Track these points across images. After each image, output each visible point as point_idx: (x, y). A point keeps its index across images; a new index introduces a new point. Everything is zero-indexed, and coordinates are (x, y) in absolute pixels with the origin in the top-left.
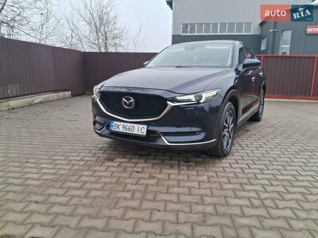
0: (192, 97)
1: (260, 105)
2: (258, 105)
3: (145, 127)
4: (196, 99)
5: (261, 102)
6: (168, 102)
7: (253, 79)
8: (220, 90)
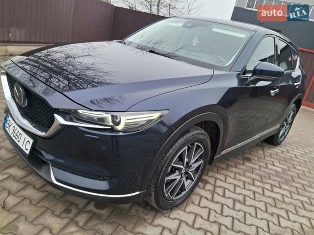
1: (282, 126)
2: (278, 126)
3: (31, 141)
4: (113, 121)
6: (56, 115)
8: (167, 112)
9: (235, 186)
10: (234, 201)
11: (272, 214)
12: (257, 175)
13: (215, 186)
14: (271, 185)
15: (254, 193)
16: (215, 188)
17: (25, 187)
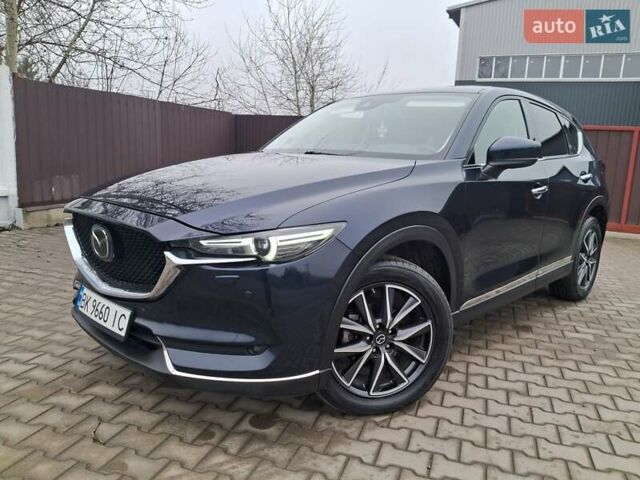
0: (248, 242)
3: (128, 313)
4: (257, 249)
5: (583, 250)
6: (167, 254)
7: (534, 191)
9: (506, 371)
10: (508, 392)
11: (583, 405)
12: (547, 349)
13: (467, 374)
14: (576, 361)
15: (544, 377)
16: (467, 377)
17: (126, 409)
